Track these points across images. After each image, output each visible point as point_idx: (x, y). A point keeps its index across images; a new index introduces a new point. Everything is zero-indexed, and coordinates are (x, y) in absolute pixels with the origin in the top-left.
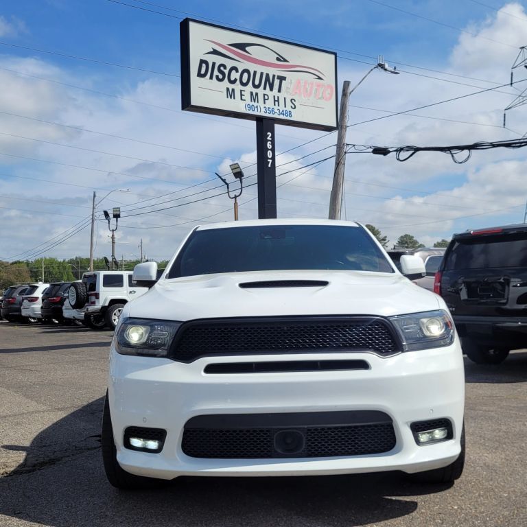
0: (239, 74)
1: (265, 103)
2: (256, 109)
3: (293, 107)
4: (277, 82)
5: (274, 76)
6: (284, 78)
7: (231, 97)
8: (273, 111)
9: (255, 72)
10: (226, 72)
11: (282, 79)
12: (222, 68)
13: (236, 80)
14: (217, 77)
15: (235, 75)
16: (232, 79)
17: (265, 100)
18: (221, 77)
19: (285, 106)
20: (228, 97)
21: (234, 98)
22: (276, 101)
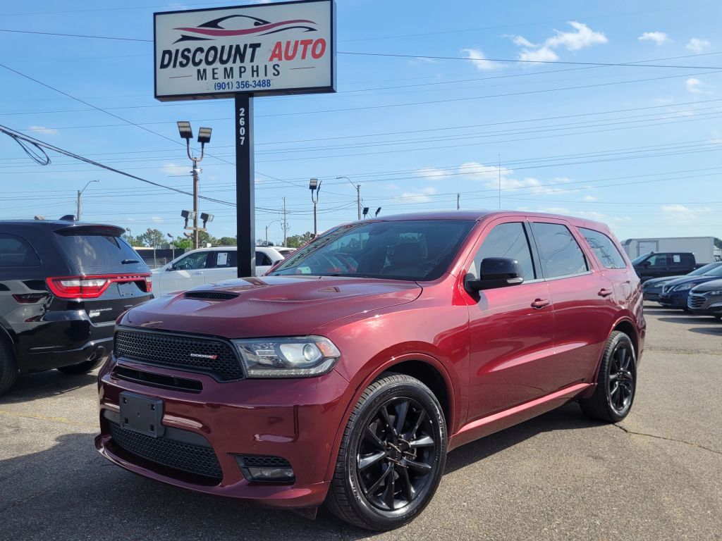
0: (204, 54)
1: (240, 77)
2: (227, 86)
3: (276, 73)
4: (249, 51)
5: (246, 46)
6: (258, 45)
7: (202, 79)
8: (247, 84)
9: (223, 48)
10: (190, 56)
11: (255, 46)
12: (186, 53)
13: (201, 61)
14: (181, 63)
15: (200, 56)
16: (197, 60)
17: (241, 72)
18: (185, 62)
19: (266, 75)
20: (198, 79)
21: (206, 79)
22: (255, 71)
